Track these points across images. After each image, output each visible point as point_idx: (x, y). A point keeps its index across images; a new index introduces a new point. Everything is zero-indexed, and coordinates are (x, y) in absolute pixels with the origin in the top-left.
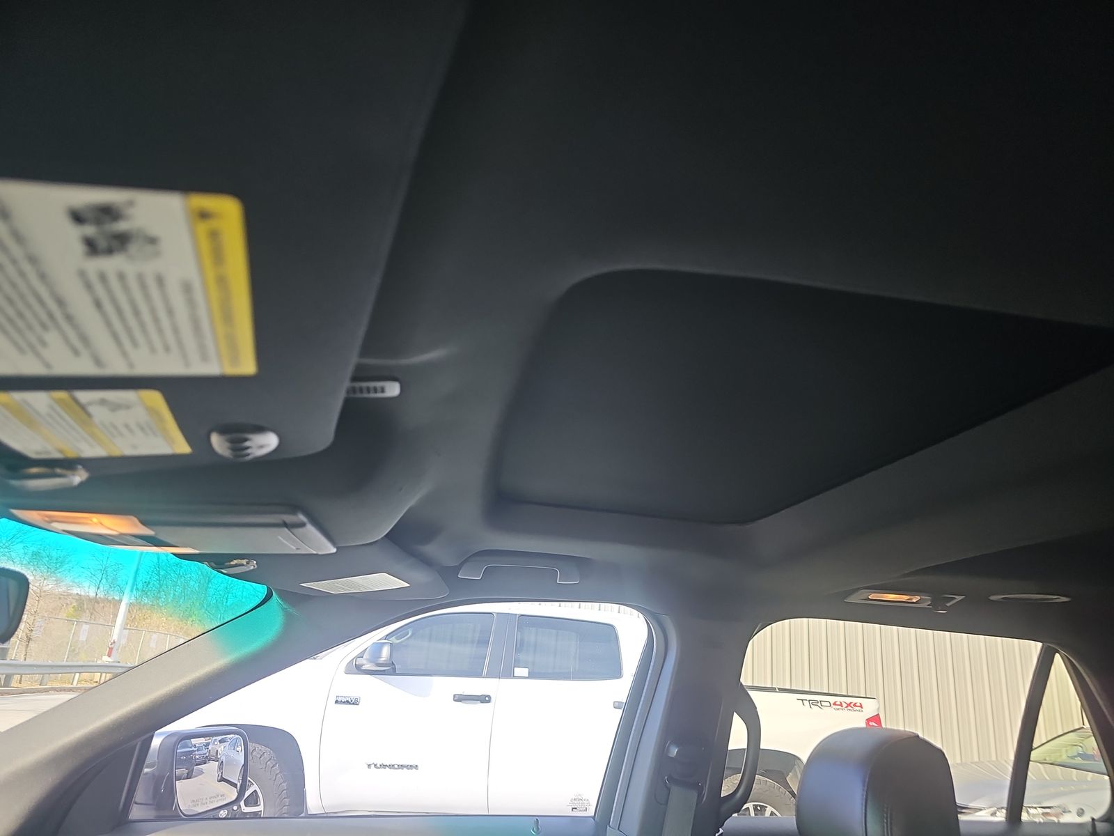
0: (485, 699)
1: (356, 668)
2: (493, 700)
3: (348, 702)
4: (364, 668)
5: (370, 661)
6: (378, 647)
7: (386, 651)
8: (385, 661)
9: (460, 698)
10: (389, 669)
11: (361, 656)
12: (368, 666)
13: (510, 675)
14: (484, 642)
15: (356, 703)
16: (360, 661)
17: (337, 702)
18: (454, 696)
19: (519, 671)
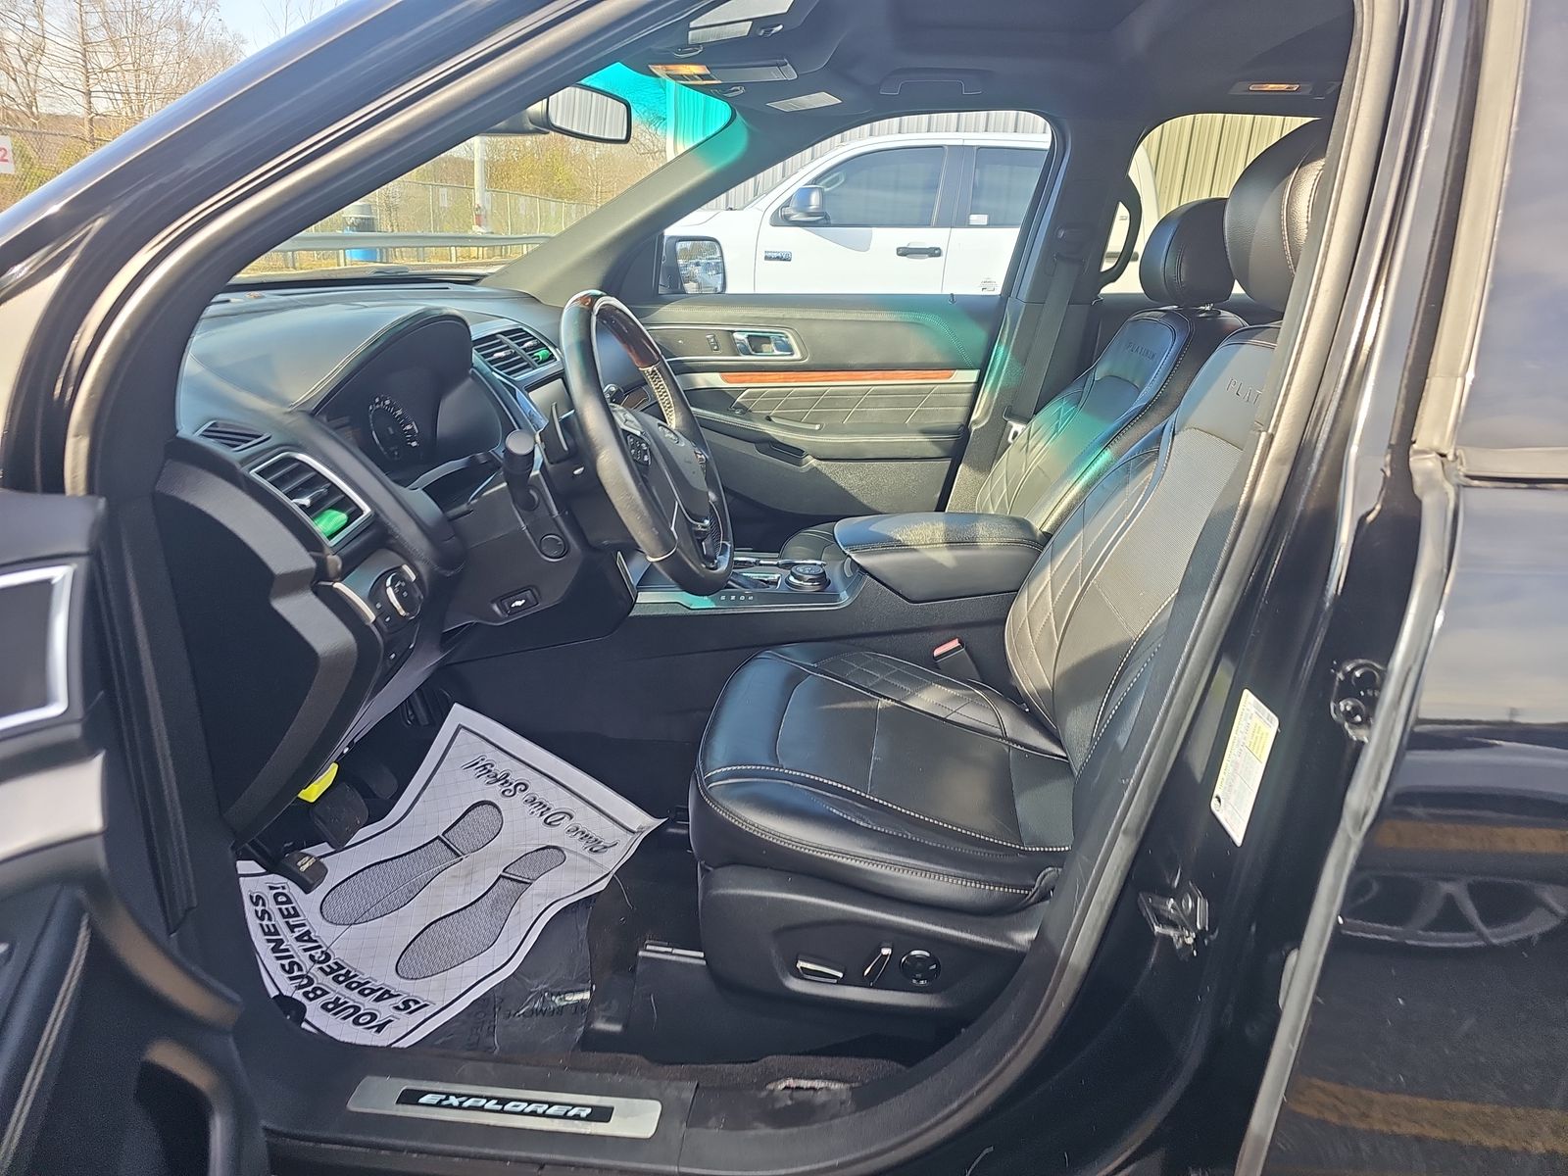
0: (935, 252)
1: (781, 220)
2: (944, 253)
3: (778, 258)
4: (794, 218)
5: (798, 210)
6: (804, 194)
7: (815, 199)
8: (817, 209)
9: (904, 252)
10: (819, 220)
11: (786, 205)
12: (796, 217)
13: (964, 223)
14: (932, 187)
15: (788, 259)
16: (788, 211)
17: (766, 258)
18: (898, 249)
19: (974, 219)
